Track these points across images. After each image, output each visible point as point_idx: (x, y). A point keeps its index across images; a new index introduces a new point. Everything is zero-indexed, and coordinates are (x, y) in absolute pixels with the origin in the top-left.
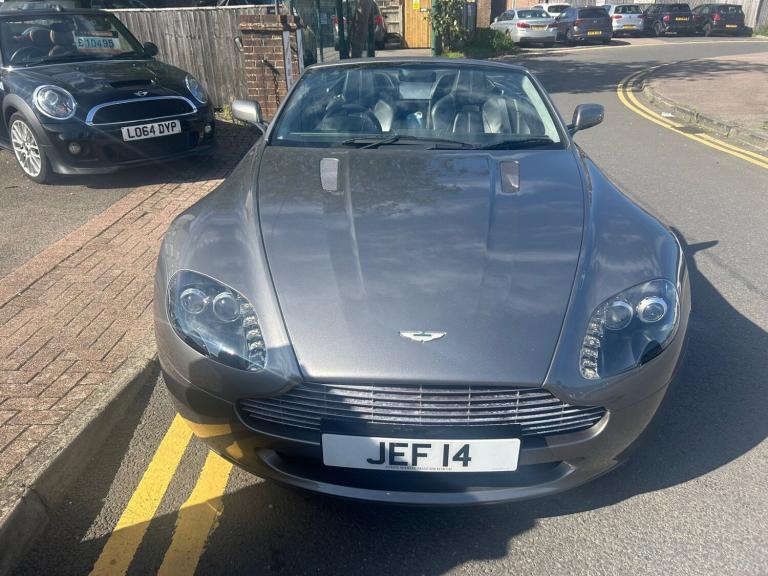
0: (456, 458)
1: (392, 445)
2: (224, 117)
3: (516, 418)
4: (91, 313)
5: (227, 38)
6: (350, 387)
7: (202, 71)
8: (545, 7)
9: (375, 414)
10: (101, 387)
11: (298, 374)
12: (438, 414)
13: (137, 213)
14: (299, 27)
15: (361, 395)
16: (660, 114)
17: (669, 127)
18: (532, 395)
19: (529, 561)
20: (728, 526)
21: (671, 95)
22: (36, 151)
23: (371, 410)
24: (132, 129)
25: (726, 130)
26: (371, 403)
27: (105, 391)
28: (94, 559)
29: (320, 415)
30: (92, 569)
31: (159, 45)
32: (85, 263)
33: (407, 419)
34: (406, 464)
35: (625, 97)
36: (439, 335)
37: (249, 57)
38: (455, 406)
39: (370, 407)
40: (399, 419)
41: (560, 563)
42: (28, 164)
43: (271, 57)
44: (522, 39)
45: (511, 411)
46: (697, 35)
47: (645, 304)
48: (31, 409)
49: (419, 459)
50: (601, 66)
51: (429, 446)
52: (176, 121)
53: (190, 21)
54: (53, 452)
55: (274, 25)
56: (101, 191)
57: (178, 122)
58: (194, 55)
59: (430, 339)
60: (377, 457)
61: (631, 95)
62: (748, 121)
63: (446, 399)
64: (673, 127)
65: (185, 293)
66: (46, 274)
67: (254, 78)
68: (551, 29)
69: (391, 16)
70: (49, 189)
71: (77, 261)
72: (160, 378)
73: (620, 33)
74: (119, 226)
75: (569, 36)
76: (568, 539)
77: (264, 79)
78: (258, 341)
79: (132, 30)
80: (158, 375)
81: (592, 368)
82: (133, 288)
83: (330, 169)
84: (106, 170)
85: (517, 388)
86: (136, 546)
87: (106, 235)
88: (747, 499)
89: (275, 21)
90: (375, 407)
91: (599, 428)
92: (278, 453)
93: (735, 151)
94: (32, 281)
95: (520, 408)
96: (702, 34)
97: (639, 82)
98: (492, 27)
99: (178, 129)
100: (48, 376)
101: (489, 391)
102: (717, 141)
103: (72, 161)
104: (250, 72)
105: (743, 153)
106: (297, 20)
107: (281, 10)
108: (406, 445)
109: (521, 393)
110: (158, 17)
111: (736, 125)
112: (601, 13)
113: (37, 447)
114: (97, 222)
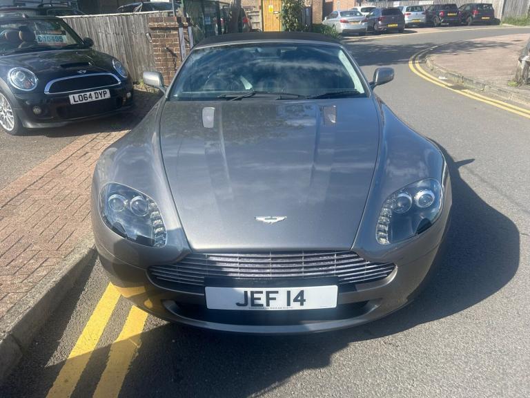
0: (295, 300)
1: (252, 293)
2: (140, 87)
3: (335, 272)
4: (50, 219)
5: (141, 34)
6: (223, 255)
7: (124, 56)
8: (359, 9)
9: (241, 273)
10: (57, 267)
11: (188, 248)
12: (283, 271)
13: (81, 152)
14: (190, 25)
15: (230, 260)
16: (438, 77)
17: (444, 86)
18: (344, 256)
19: (348, 369)
20: (481, 343)
21: (445, 65)
22: (11, 113)
23: (238, 270)
24: (76, 96)
25: (481, 87)
26: (238, 265)
27: (60, 269)
28: (54, 379)
29: (204, 275)
30: (52, 386)
31: (94, 39)
32: (46, 187)
33: (262, 275)
34: (262, 305)
35: (414, 67)
36: (282, 218)
37: (156, 46)
38: (294, 265)
39: (237, 268)
40: (257, 276)
41: (369, 370)
42: (5, 122)
43: (171, 45)
44: (344, 30)
45: (330, 268)
46: (462, 25)
47: (420, 195)
48: (9, 283)
49: (271, 301)
50: (396, 47)
51: (277, 292)
52: (106, 90)
53: (115, 22)
54: (24, 309)
55: (172, 24)
56: (56, 139)
57: (108, 91)
58: (118, 46)
59: (276, 221)
60: (242, 302)
61: (418, 66)
62: (497, 80)
63: (288, 261)
64: (446, 86)
65: (111, 197)
66: (18, 195)
67: (159, 60)
68: (364, 24)
69: (254, 18)
70: (21, 139)
71: (40, 185)
72: (98, 261)
73: (410, 25)
74: (69, 162)
75: (376, 28)
76: (375, 355)
77: (166, 60)
78: (161, 227)
79: (76, 30)
80: (96, 258)
81: (385, 237)
82: (78, 202)
83: (209, 115)
84: (59, 125)
85: (334, 251)
86: (82, 370)
87: (60, 168)
88: (494, 325)
89: (173, 21)
90: (240, 268)
91: (391, 278)
92: (177, 303)
93: (489, 101)
94: (9, 199)
95: (337, 265)
96: (466, 24)
97: (423, 57)
98: (323, 23)
99: (108, 96)
100: (20, 261)
101: (316, 254)
102: (476, 94)
103: (35, 119)
104: (157, 56)
105: (494, 102)
106: (188, 20)
107: (177, 14)
108: (261, 292)
109: (337, 255)
110: (93, 20)
111: (489, 84)
112: (397, 11)
113: (13, 307)
114: (54, 159)
